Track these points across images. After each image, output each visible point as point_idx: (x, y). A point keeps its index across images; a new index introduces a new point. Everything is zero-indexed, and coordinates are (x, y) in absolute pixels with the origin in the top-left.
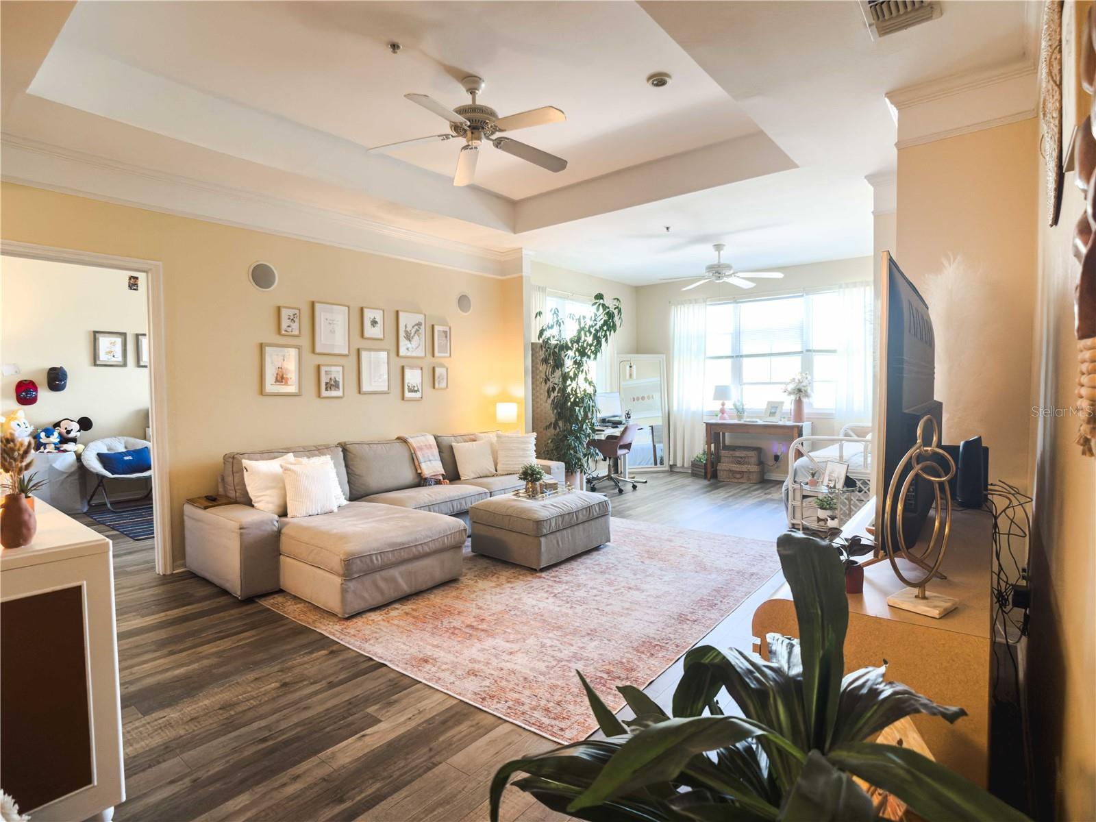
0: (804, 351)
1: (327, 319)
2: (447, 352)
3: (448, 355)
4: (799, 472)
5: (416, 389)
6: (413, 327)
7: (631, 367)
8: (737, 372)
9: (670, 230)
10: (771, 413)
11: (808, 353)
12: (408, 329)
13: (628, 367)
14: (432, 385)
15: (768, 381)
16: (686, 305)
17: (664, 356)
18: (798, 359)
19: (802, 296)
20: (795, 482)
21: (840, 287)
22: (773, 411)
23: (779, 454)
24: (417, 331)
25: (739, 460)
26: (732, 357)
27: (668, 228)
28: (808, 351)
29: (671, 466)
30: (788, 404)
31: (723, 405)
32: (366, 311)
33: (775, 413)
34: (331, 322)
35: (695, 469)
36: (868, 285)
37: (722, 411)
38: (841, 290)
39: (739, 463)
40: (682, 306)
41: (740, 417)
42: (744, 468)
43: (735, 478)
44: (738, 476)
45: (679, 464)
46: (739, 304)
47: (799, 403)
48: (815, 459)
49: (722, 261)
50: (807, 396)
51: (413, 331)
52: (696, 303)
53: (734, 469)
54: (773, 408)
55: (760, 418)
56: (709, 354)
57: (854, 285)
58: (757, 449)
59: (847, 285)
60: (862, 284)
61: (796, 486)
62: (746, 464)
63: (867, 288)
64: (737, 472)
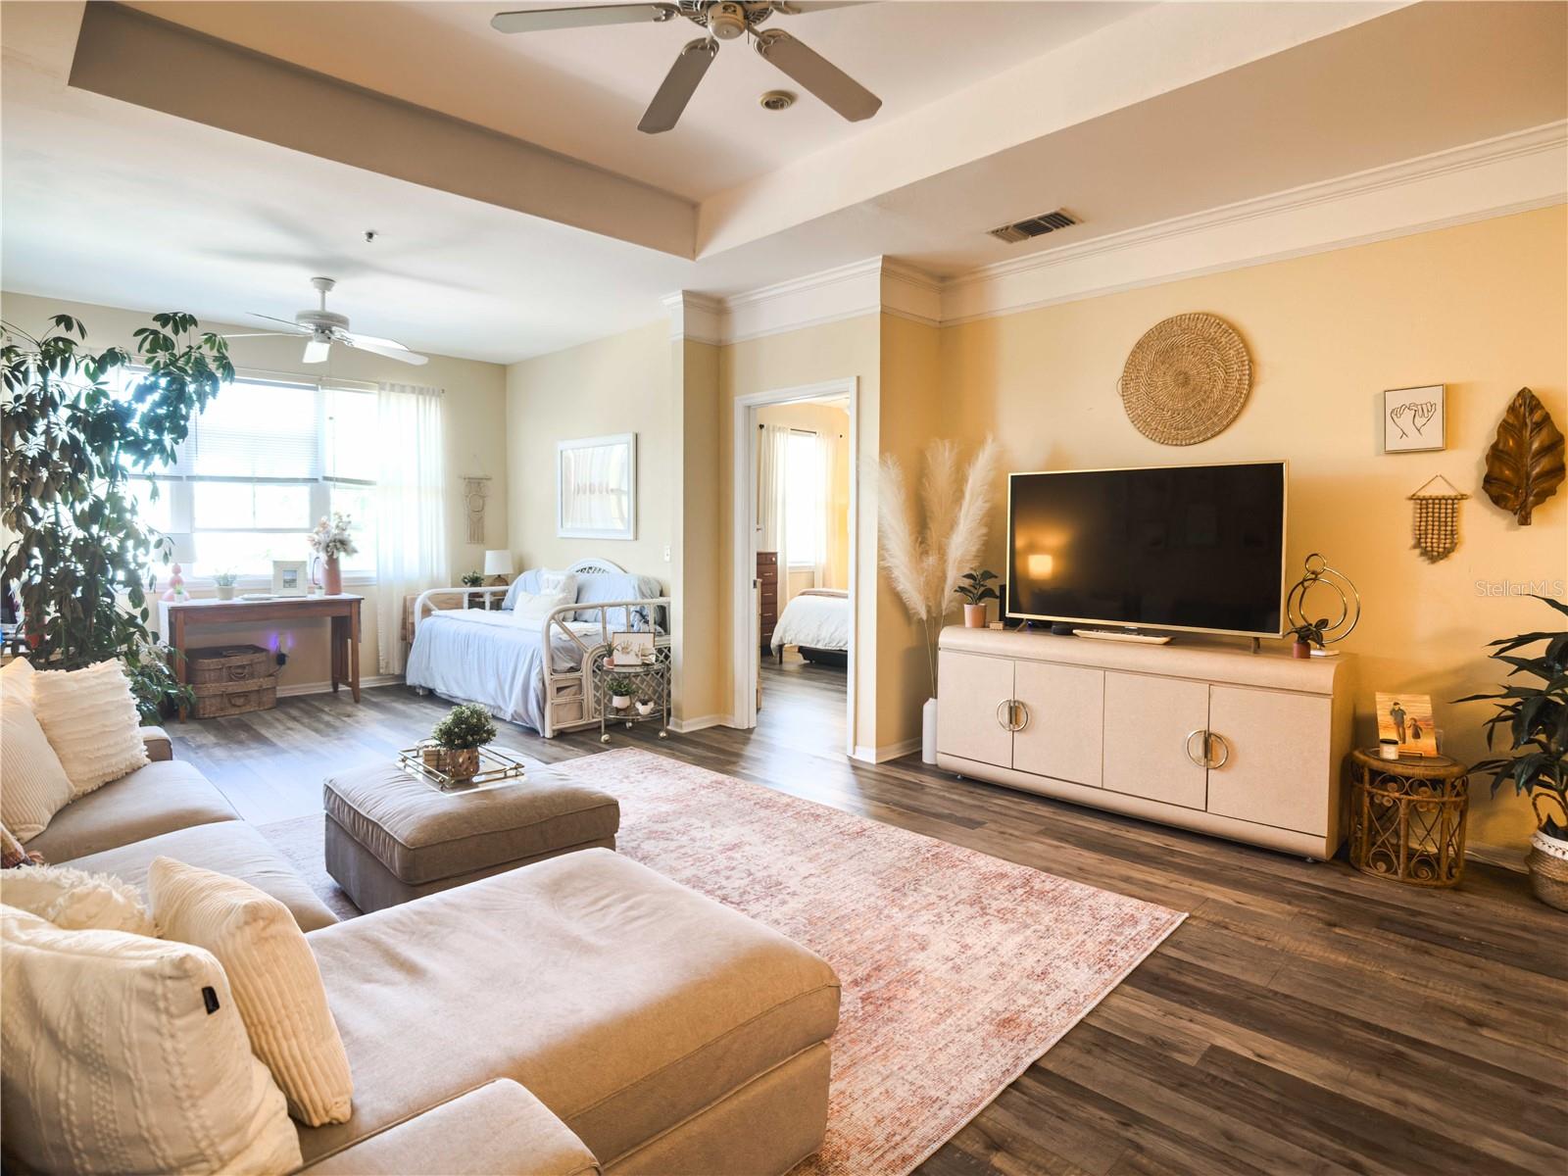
0: (320, 479)
8: (185, 507)
9: (370, 230)
10: (287, 581)
11: (325, 482)
15: (253, 526)
18: (304, 490)
19: (316, 389)
21: (382, 388)
22: (288, 578)
23: (284, 651)
25: (240, 671)
26: (178, 478)
27: (370, 235)
28: (323, 478)
31: (177, 571)
33: (294, 581)
36: (422, 394)
37: (177, 583)
38: (383, 393)
39: (241, 677)
41: (228, 592)
42: (251, 685)
43: (234, 706)
44: (240, 701)
47: (332, 564)
49: (329, 309)
50: (346, 551)
53: (230, 690)
54: (289, 574)
55: (271, 591)
57: (403, 389)
58: (257, 649)
59: (393, 388)
60: (413, 390)
61: (556, 676)
62: (252, 676)
63: (421, 397)
64: (239, 695)
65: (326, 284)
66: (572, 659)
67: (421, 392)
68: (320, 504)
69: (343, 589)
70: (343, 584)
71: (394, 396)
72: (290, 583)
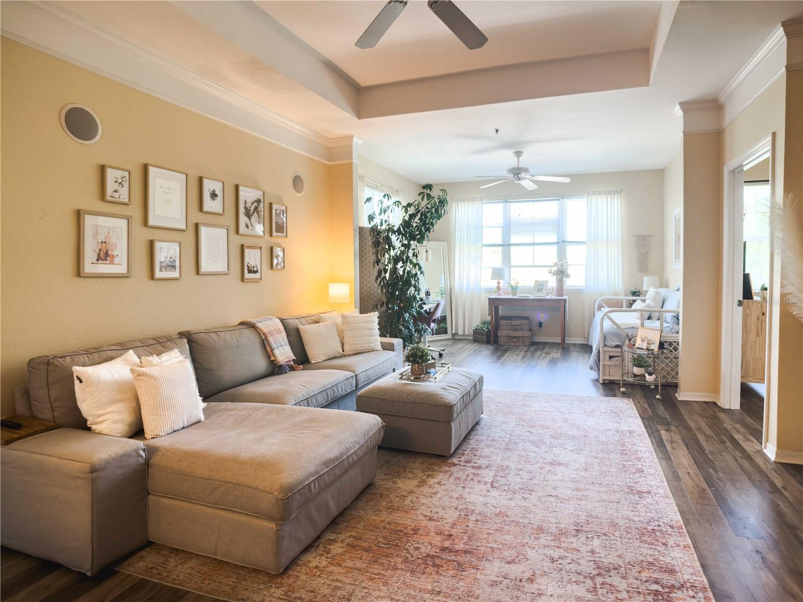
0: (560, 242)
1: (162, 187)
2: (283, 233)
3: (285, 234)
4: (608, 337)
5: (255, 269)
6: (252, 204)
7: (427, 251)
8: (507, 257)
9: (499, 132)
10: (538, 289)
11: (563, 243)
12: (248, 205)
13: (424, 251)
14: (269, 265)
15: (532, 265)
16: (466, 202)
17: (446, 243)
19: (558, 200)
20: (605, 345)
21: (589, 194)
22: (540, 288)
23: (542, 321)
24: (256, 208)
25: (516, 327)
26: (504, 245)
27: (497, 131)
28: (563, 242)
29: (453, 335)
30: (552, 282)
31: (499, 283)
32: (205, 181)
33: (542, 289)
34: (167, 191)
35: (477, 336)
37: (499, 288)
38: (589, 197)
39: (516, 330)
40: (463, 203)
41: (514, 293)
42: (520, 334)
43: (512, 341)
44: (515, 340)
45: (460, 333)
46: (509, 204)
47: (560, 282)
48: (621, 326)
49: (521, 166)
50: (568, 276)
51: (252, 209)
52: (474, 201)
53: (510, 335)
54: (540, 286)
55: (531, 293)
56: (485, 242)
57: (599, 193)
58: (527, 318)
59: (594, 193)
60: (605, 192)
61: (606, 349)
62: (521, 330)
63: (609, 196)
64: (514, 337)
65: (518, 154)
66: (620, 340)
67: (609, 193)
68: (562, 254)
69: (564, 294)
70: (564, 292)
71: (594, 197)
72: (540, 290)
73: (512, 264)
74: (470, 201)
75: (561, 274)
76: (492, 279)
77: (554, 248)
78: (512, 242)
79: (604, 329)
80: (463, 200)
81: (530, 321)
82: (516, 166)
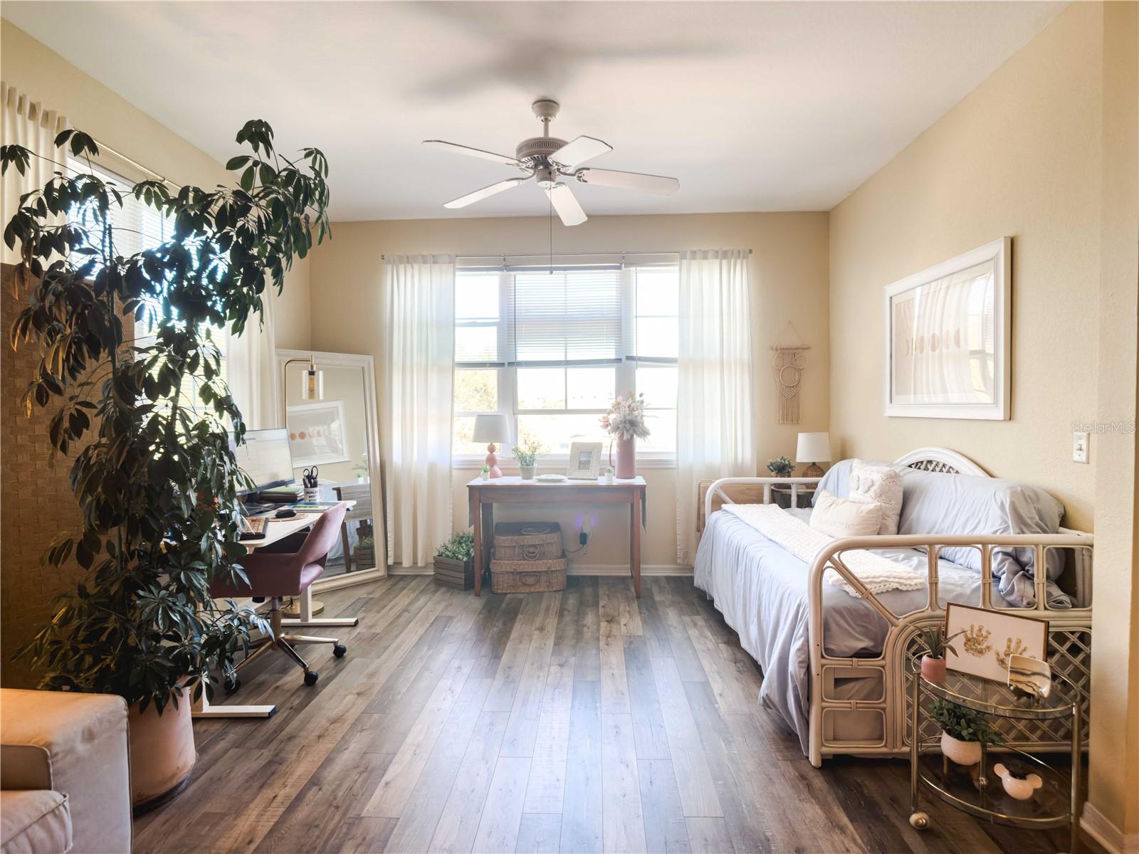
0: (624, 359)
7: (312, 373)
8: (508, 391)
10: (580, 462)
11: (630, 362)
13: (305, 373)
15: (561, 406)
16: (416, 266)
17: (371, 359)
19: (619, 268)
21: (683, 257)
22: (583, 459)
23: (586, 531)
25: (532, 550)
26: (501, 365)
28: (629, 358)
29: (388, 568)
30: (609, 444)
31: (492, 449)
33: (588, 462)
35: (443, 572)
37: (491, 461)
39: (532, 556)
40: (409, 266)
41: (527, 473)
42: (540, 566)
43: (525, 584)
44: (531, 580)
45: (407, 562)
46: (512, 273)
47: (627, 449)
52: (435, 262)
53: (521, 569)
54: (584, 455)
55: (563, 471)
56: (458, 359)
57: (705, 256)
58: (555, 527)
59: (694, 255)
60: (716, 255)
61: (831, 662)
62: (543, 556)
63: (725, 262)
64: (528, 574)
67: (725, 255)
68: (625, 385)
69: (636, 471)
70: (636, 466)
71: (695, 264)
72: (584, 465)
73: (521, 407)
74: (425, 262)
75: (629, 427)
76: (478, 438)
77: (610, 373)
78: (520, 358)
79: (826, 602)
80: (409, 260)
81: (562, 536)
82: (541, 135)
